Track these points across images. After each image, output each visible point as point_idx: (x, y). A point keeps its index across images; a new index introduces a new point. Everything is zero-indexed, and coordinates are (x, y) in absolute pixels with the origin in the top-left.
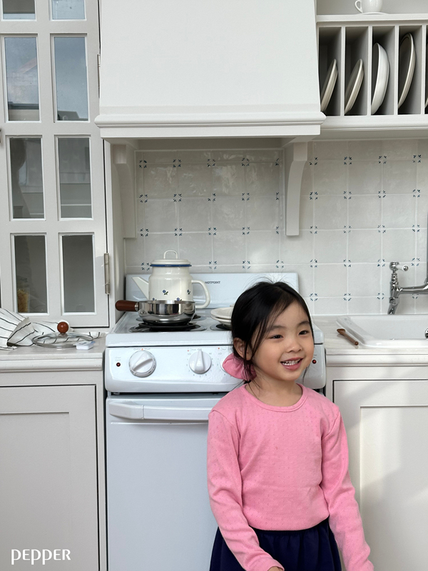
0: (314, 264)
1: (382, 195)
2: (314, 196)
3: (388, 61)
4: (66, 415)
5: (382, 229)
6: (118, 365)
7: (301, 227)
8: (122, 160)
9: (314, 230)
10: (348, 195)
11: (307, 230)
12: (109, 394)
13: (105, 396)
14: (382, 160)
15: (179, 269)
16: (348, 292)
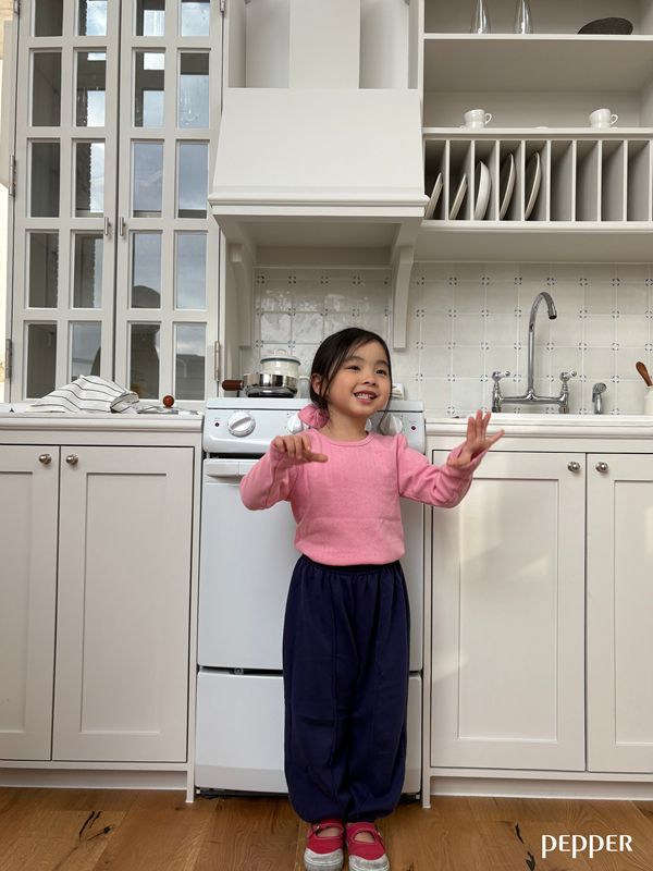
0: (420, 378)
1: (485, 313)
2: (421, 314)
3: (489, 177)
4: (163, 478)
5: (485, 347)
6: (217, 425)
7: (407, 343)
8: (237, 259)
9: (420, 345)
10: (453, 313)
11: (413, 346)
12: (208, 455)
13: (204, 457)
14: (485, 281)
15: (288, 363)
16: (452, 406)
